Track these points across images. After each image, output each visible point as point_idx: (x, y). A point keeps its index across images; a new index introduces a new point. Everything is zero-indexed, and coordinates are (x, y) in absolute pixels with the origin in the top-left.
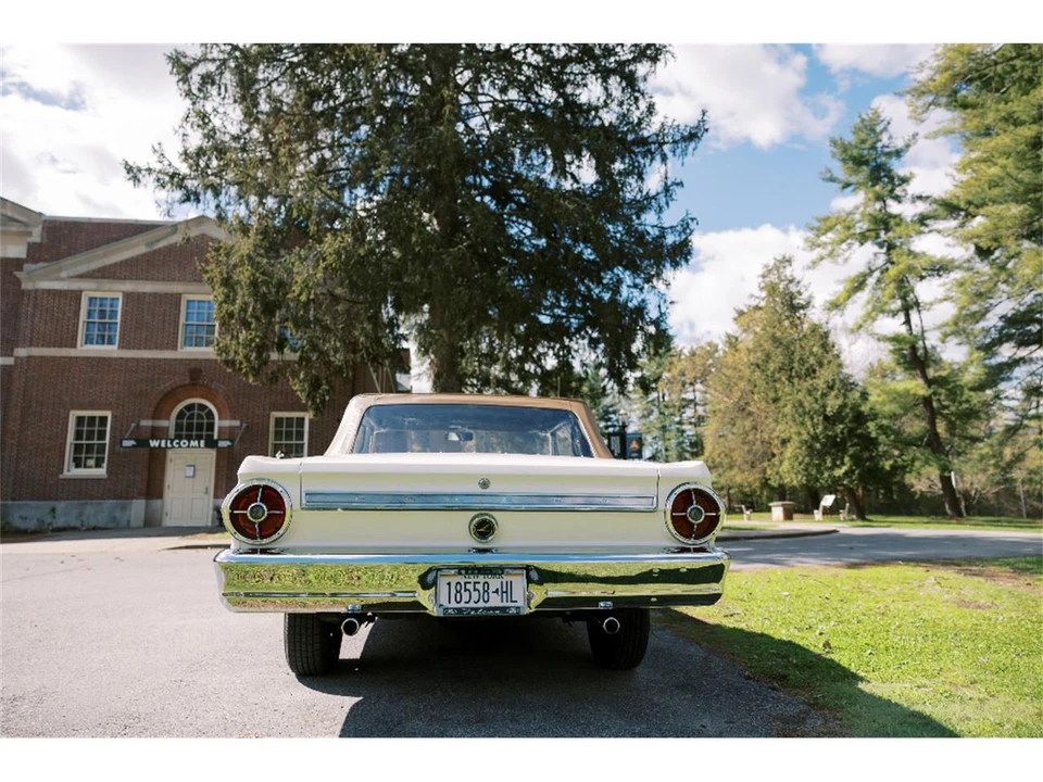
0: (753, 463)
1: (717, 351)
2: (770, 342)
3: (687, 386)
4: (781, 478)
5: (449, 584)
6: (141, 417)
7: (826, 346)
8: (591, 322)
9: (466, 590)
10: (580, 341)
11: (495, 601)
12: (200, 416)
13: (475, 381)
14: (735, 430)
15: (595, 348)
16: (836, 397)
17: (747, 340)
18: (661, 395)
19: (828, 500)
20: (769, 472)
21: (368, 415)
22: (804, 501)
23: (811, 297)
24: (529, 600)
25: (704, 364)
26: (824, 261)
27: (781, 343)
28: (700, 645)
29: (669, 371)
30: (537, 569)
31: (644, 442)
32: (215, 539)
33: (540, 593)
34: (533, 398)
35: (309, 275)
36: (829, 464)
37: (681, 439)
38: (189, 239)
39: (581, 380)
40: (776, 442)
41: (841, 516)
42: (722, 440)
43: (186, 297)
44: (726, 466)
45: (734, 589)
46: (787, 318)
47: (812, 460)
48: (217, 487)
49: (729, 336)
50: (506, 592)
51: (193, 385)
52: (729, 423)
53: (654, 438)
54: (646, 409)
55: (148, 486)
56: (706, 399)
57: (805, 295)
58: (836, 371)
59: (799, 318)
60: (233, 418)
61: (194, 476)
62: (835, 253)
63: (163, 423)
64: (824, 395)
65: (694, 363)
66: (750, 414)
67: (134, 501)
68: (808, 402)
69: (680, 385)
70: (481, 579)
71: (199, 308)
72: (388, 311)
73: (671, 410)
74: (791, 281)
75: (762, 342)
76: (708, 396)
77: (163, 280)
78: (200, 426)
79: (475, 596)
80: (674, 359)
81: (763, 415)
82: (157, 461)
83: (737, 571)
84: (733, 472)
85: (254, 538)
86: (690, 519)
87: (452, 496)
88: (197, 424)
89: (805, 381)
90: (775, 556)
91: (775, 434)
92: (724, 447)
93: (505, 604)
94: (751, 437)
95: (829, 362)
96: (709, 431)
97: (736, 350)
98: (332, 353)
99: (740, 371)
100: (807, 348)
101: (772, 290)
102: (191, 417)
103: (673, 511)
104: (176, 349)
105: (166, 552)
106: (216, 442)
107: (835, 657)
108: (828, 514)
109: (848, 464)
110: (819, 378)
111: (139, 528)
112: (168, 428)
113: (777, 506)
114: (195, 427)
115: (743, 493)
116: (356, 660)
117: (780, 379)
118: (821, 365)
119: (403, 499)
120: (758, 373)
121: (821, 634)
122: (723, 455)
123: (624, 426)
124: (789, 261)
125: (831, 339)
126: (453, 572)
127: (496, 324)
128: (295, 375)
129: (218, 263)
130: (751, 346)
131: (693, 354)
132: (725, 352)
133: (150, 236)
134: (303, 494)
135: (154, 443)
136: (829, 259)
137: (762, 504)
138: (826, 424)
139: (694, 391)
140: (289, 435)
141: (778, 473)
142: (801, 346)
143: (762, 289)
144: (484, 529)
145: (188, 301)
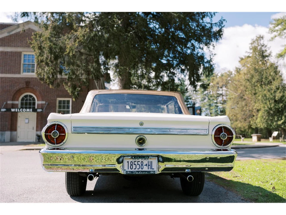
0: (245, 119)
1: (231, 74)
2: (253, 70)
3: (220, 88)
4: (256, 125)
5: (128, 162)
6: (7, 100)
7: (276, 72)
8: (182, 62)
9: (134, 164)
10: (177, 70)
11: (146, 169)
12: (30, 100)
13: (136, 86)
14: (238, 106)
15: (184, 72)
16: (280, 92)
17: (244, 70)
18: (209, 92)
19: (275, 134)
20: (252, 122)
21: (96, 98)
22: (266, 134)
23: (271, 52)
24: (159, 168)
25: (226, 80)
26: (277, 38)
27: (258, 71)
28: (224, 188)
29: (212, 82)
30: (162, 157)
31: (202, 110)
32: (37, 146)
33: (163, 166)
34: (159, 92)
35: (72, 45)
36: (276, 119)
37: (217, 109)
38: (24, 31)
39: (178, 86)
40: (255, 110)
41: (280, 140)
42: (233, 110)
43: (23, 53)
44: (234, 120)
45: (237, 167)
46: (261, 61)
47: (269, 118)
48: (37, 127)
49: (237, 68)
50: (150, 165)
51: (27, 87)
52: (236, 103)
53: (206, 109)
54: (203, 98)
55: (11, 127)
56: (227, 93)
57: (268, 52)
58: (280, 82)
59: (266, 61)
60: (43, 100)
61: (28, 123)
62: (281, 34)
63: (16, 102)
64: (275, 92)
65: (223, 79)
66: (245, 99)
67: (6, 132)
68: (268, 95)
69: (217, 88)
70: (140, 160)
71: (28, 58)
72: (102, 59)
73: (213, 98)
74: (263, 46)
75: (250, 71)
76: (228, 92)
77: (15, 46)
78: (30, 104)
79: (138, 167)
80: (215, 78)
81: (250, 100)
82: (14, 117)
83: (239, 160)
84: (237, 122)
85: (54, 144)
86: (221, 138)
87: (129, 128)
88: (29, 103)
89: (267, 86)
90: (253, 155)
91: (255, 107)
92: (234, 112)
93: (149, 170)
94: (245, 109)
95: (277, 79)
96: (228, 107)
97: (240, 74)
98: (80, 75)
99: (241, 82)
100: (268, 73)
101: (255, 49)
102: (27, 100)
103: (215, 135)
104: (20, 74)
105: (19, 151)
106: (36, 110)
107: (277, 193)
108: (275, 139)
109: (284, 119)
110: (273, 85)
111: (8, 142)
112: (18, 104)
113: (255, 136)
114: (28, 104)
115: (241, 131)
116: (92, 191)
117: (257, 85)
118: (274, 80)
119: (110, 129)
120: (248, 83)
121: (271, 184)
122: (233, 116)
123: (194, 104)
124: (262, 38)
125: (279, 69)
126: (129, 157)
127: (144, 64)
128: (66, 84)
129: (36, 40)
130: (246, 72)
131: (222, 75)
132: (235, 75)
133: (9, 29)
134: (72, 127)
135: (13, 110)
136: (279, 37)
137: (249, 135)
138: (275, 103)
139: (222, 90)
140: (64, 107)
141: (255, 123)
142: (266, 72)
143: (251, 49)
144: (141, 141)
145: (24, 55)
